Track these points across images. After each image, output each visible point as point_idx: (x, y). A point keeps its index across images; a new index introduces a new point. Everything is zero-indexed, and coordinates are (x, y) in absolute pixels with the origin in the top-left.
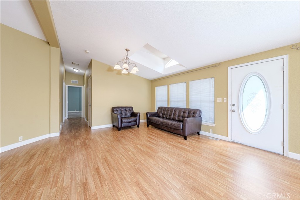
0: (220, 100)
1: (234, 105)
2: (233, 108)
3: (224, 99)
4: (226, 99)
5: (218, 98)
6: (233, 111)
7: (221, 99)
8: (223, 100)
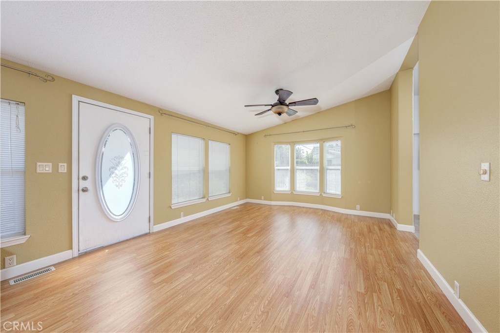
0: (45, 168)
1: (85, 178)
2: (83, 184)
3: (60, 164)
4: (65, 164)
5: (39, 164)
6: (83, 190)
7: (51, 164)
8: (56, 168)
